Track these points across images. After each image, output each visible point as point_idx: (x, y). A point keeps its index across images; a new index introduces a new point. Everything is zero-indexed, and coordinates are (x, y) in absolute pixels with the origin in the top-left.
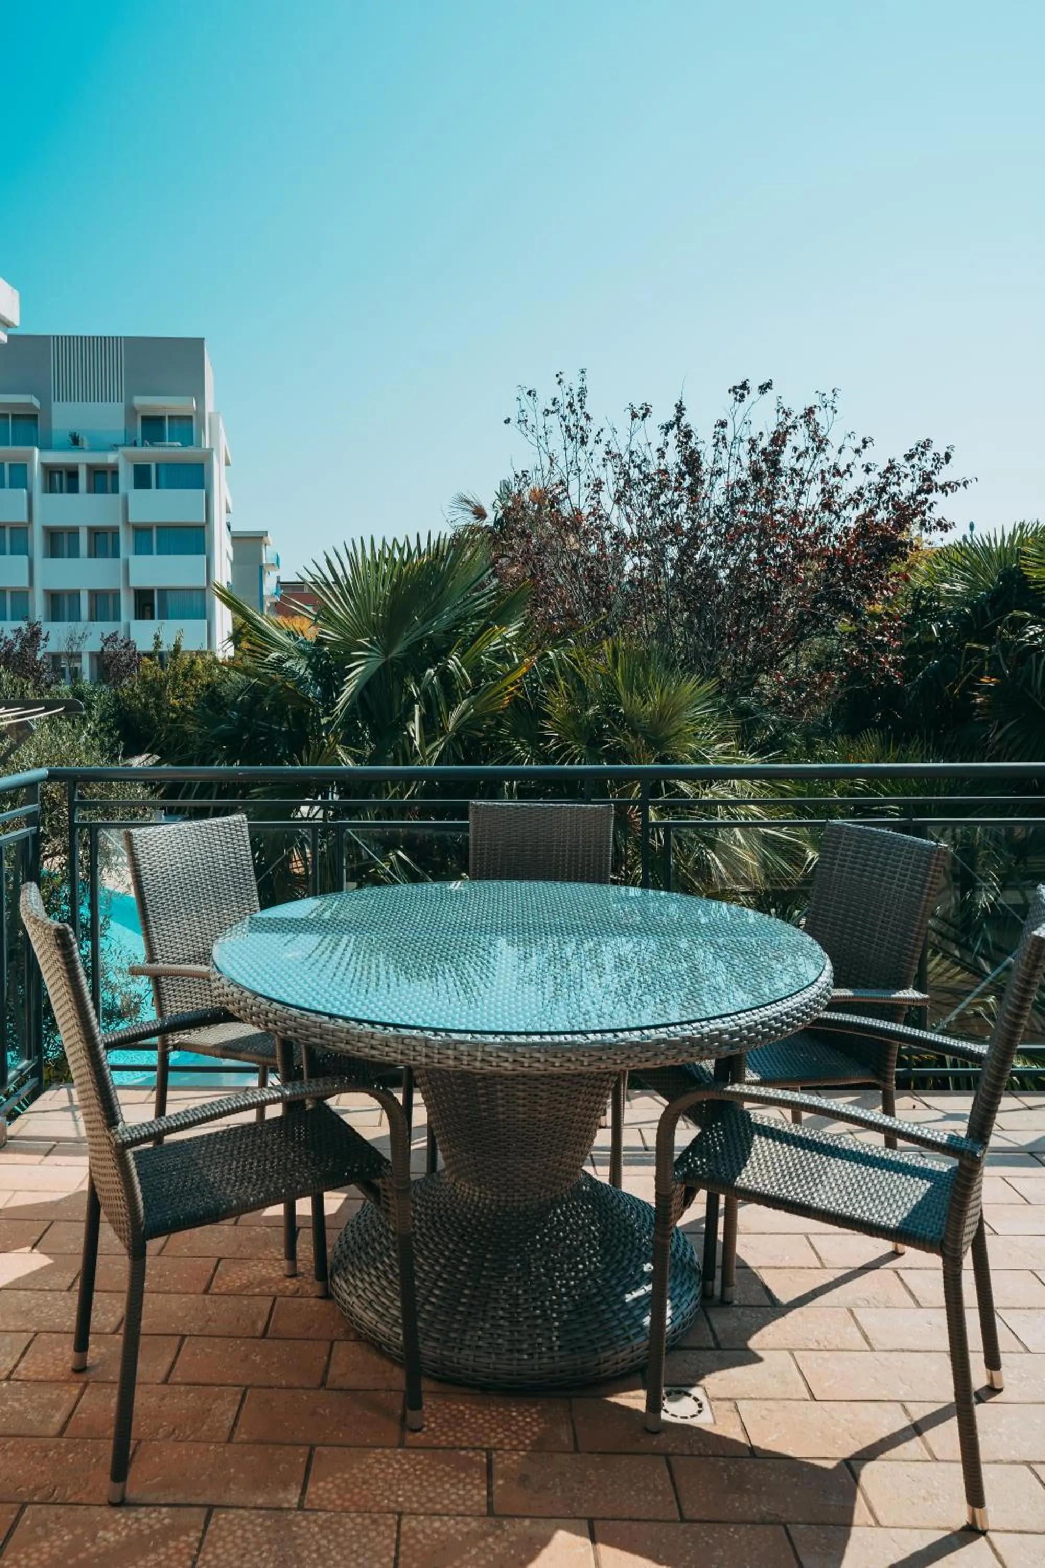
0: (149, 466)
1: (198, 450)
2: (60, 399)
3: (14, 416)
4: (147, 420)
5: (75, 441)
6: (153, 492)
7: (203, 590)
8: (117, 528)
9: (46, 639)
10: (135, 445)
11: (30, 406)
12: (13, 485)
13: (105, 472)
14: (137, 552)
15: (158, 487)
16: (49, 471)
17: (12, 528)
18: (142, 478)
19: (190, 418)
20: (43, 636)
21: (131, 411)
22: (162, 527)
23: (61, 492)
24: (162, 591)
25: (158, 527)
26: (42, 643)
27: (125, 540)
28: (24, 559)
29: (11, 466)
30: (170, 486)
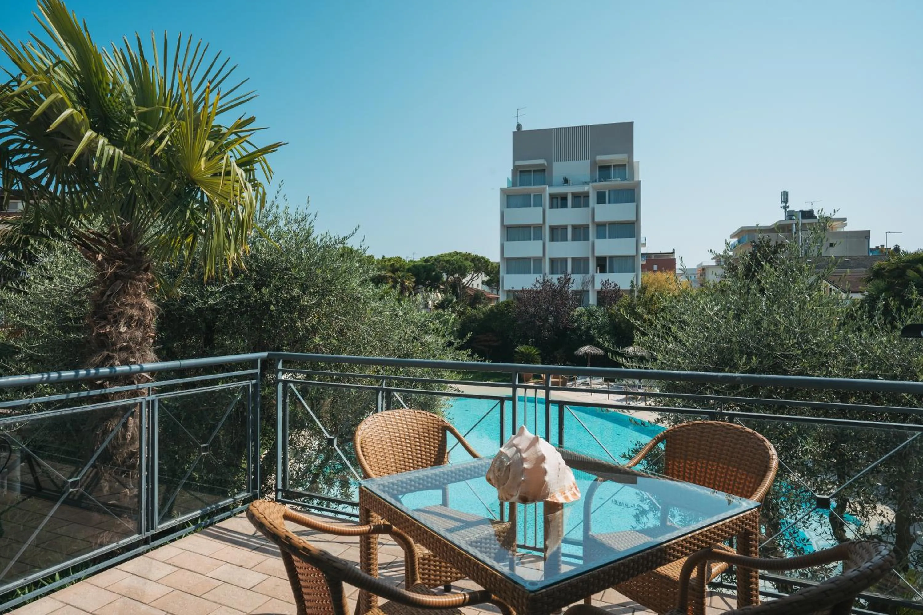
0: (605, 193)
1: (632, 182)
2: (557, 160)
3: (534, 171)
4: (601, 168)
5: (566, 181)
6: (607, 206)
7: (633, 257)
8: (588, 225)
9: (573, 283)
10: (596, 181)
11: (543, 165)
12: (535, 206)
13: (580, 197)
14: (598, 237)
15: (609, 203)
16: (553, 197)
17: (534, 227)
18: (601, 199)
19: (625, 165)
20: (571, 281)
21: (594, 164)
22: (612, 224)
23: (558, 208)
24: (611, 258)
25: (609, 224)
26: (570, 285)
27: (592, 231)
28: (540, 243)
29: (534, 195)
30: (616, 202)
